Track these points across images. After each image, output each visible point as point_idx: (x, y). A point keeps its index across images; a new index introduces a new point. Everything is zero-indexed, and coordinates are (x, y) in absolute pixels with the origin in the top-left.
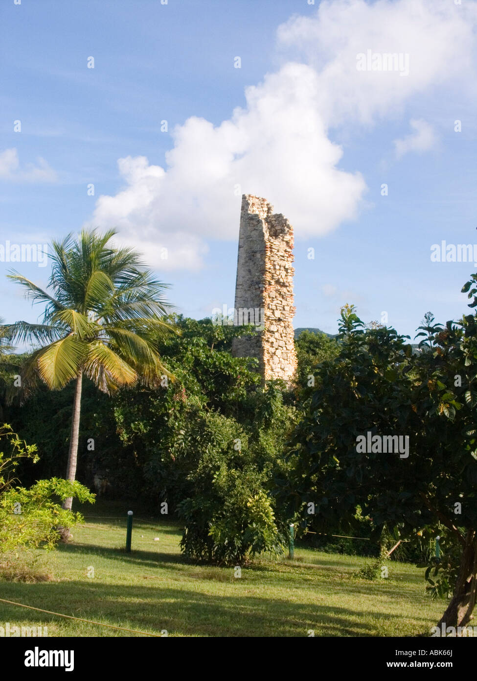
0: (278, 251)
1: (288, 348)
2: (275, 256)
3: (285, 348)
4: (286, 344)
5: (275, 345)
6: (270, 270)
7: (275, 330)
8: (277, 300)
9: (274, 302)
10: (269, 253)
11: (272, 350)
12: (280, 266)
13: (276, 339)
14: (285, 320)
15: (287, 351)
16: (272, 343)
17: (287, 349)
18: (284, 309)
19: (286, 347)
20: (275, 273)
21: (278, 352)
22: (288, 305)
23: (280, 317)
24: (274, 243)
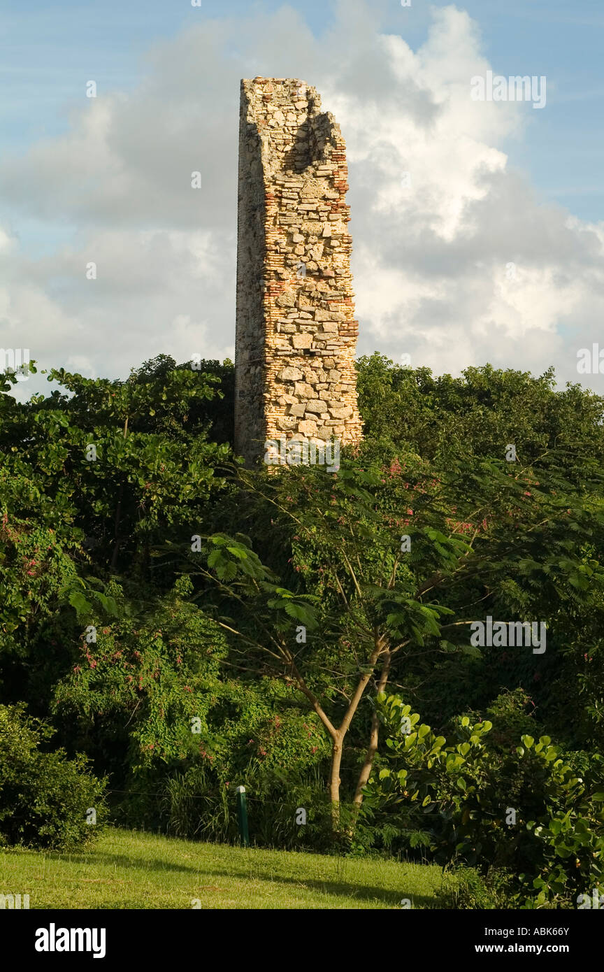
0: (300, 203)
1: (334, 415)
2: (288, 214)
3: (325, 416)
4: (329, 406)
5: (298, 409)
6: (278, 247)
7: (296, 376)
8: (299, 310)
9: (291, 316)
10: (273, 209)
11: (290, 422)
12: (307, 235)
13: (299, 397)
14: (324, 352)
15: (332, 422)
16: (289, 406)
17: (332, 417)
18: (321, 329)
19: (328, 412)
20: (293, 252)
21: (303, 426)
22: (332, 320)
23: (308, 346)
24: (287, 185)
